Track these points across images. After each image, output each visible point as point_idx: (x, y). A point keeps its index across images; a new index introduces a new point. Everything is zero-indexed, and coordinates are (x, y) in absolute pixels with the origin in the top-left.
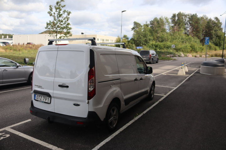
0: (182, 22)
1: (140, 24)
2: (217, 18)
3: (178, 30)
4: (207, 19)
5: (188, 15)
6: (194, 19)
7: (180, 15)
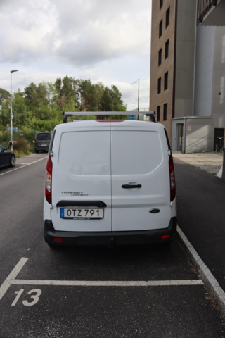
0: (71, 90)
1: (8, 93)
2: (115, 87)
3: (68, 103)
4: (103, 87)
5: (79, 81)
6: (86, 87)
7: (66, 80)
